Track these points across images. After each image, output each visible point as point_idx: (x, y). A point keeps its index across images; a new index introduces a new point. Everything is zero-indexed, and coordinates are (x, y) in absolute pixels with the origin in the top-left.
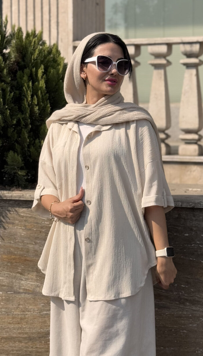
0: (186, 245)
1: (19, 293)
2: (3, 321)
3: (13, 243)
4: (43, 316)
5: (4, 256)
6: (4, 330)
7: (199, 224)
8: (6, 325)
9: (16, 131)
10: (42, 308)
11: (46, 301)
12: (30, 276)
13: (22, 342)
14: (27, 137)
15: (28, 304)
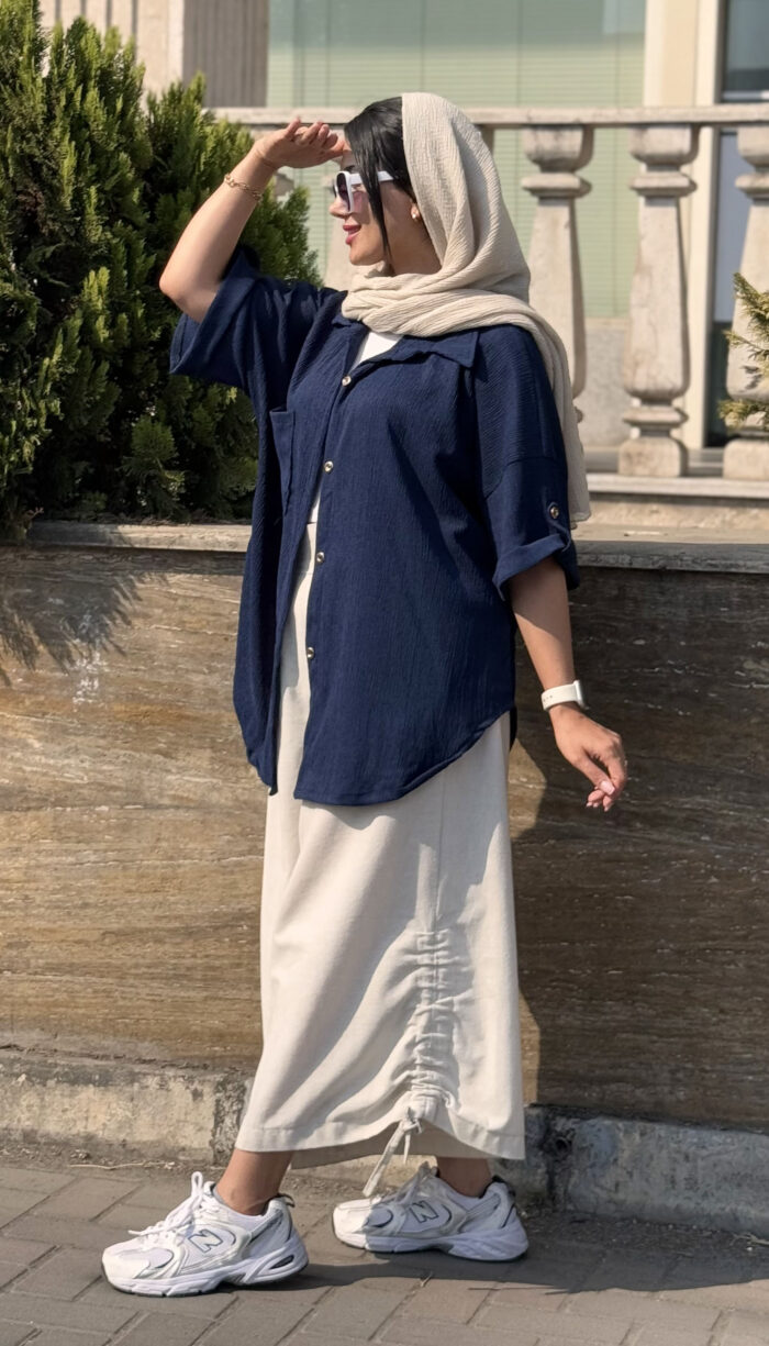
0: (638, 670)
1: (159, 807)
2: (111, 885)
3: (145, 671)
4: (228, 869)
5: (117, 707)
6: (112, 910)
7: (675, 614)
8: (117, 897)
9: (155, 361)
10: (226, 848)
11: (239, 829)
12: (192, 760)
13: (165, 943)
15: (185, 838)
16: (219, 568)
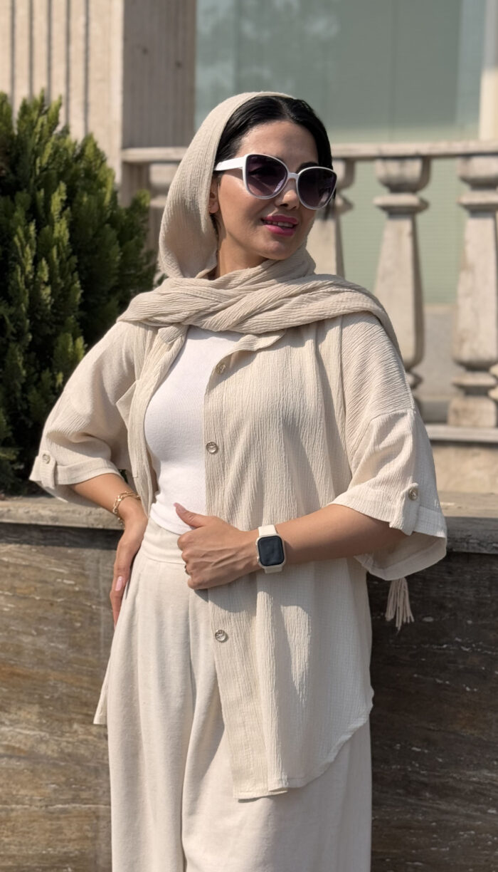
0: (427, 646)
7: (462, 594)
10: (53, 796)
12: (22, 714)
15: (17, 785)
16: (45, 539)
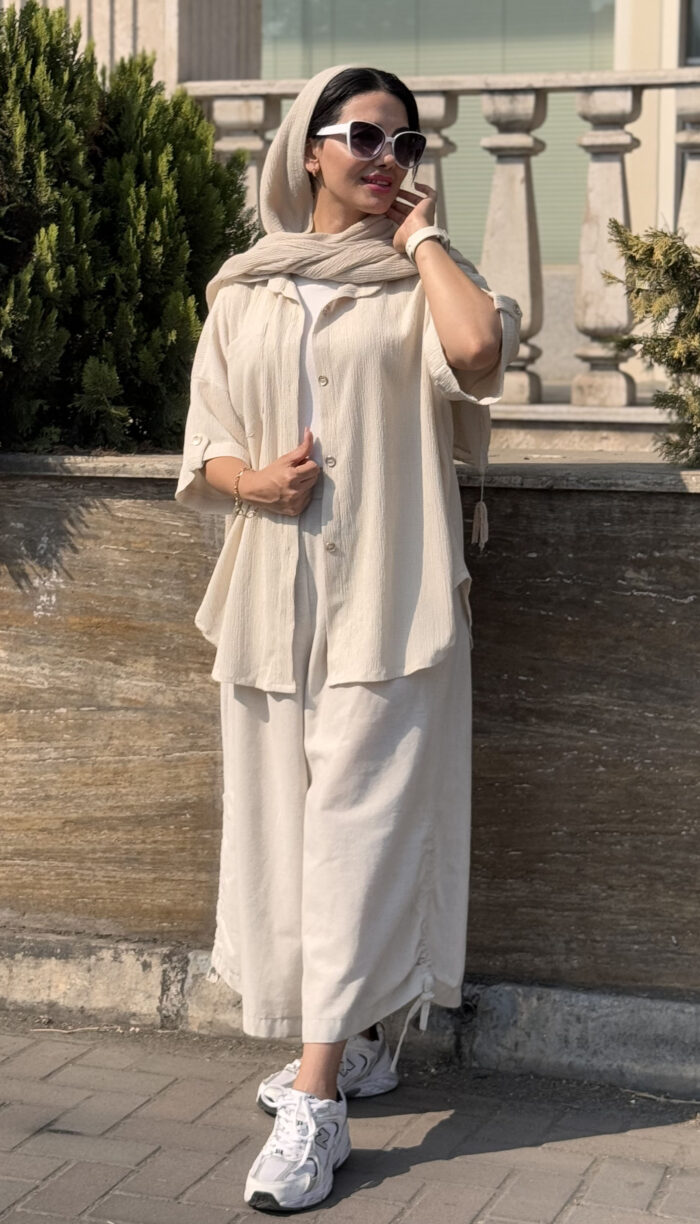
0: (531, 580)
1: (111, 709)
2: (70, 779)
3: (95, 586)
4: (173, 764)
5: (73, 620)
6: (70, 801)
7: (563, 530)
8: (76, 789)
9: (102, 308)
10: (170, 745)
11: (181, 728)
12: (139, 666)
13: (118, 830)
14: (131, 323)
15: (133, 735)
16: (160, 493)
